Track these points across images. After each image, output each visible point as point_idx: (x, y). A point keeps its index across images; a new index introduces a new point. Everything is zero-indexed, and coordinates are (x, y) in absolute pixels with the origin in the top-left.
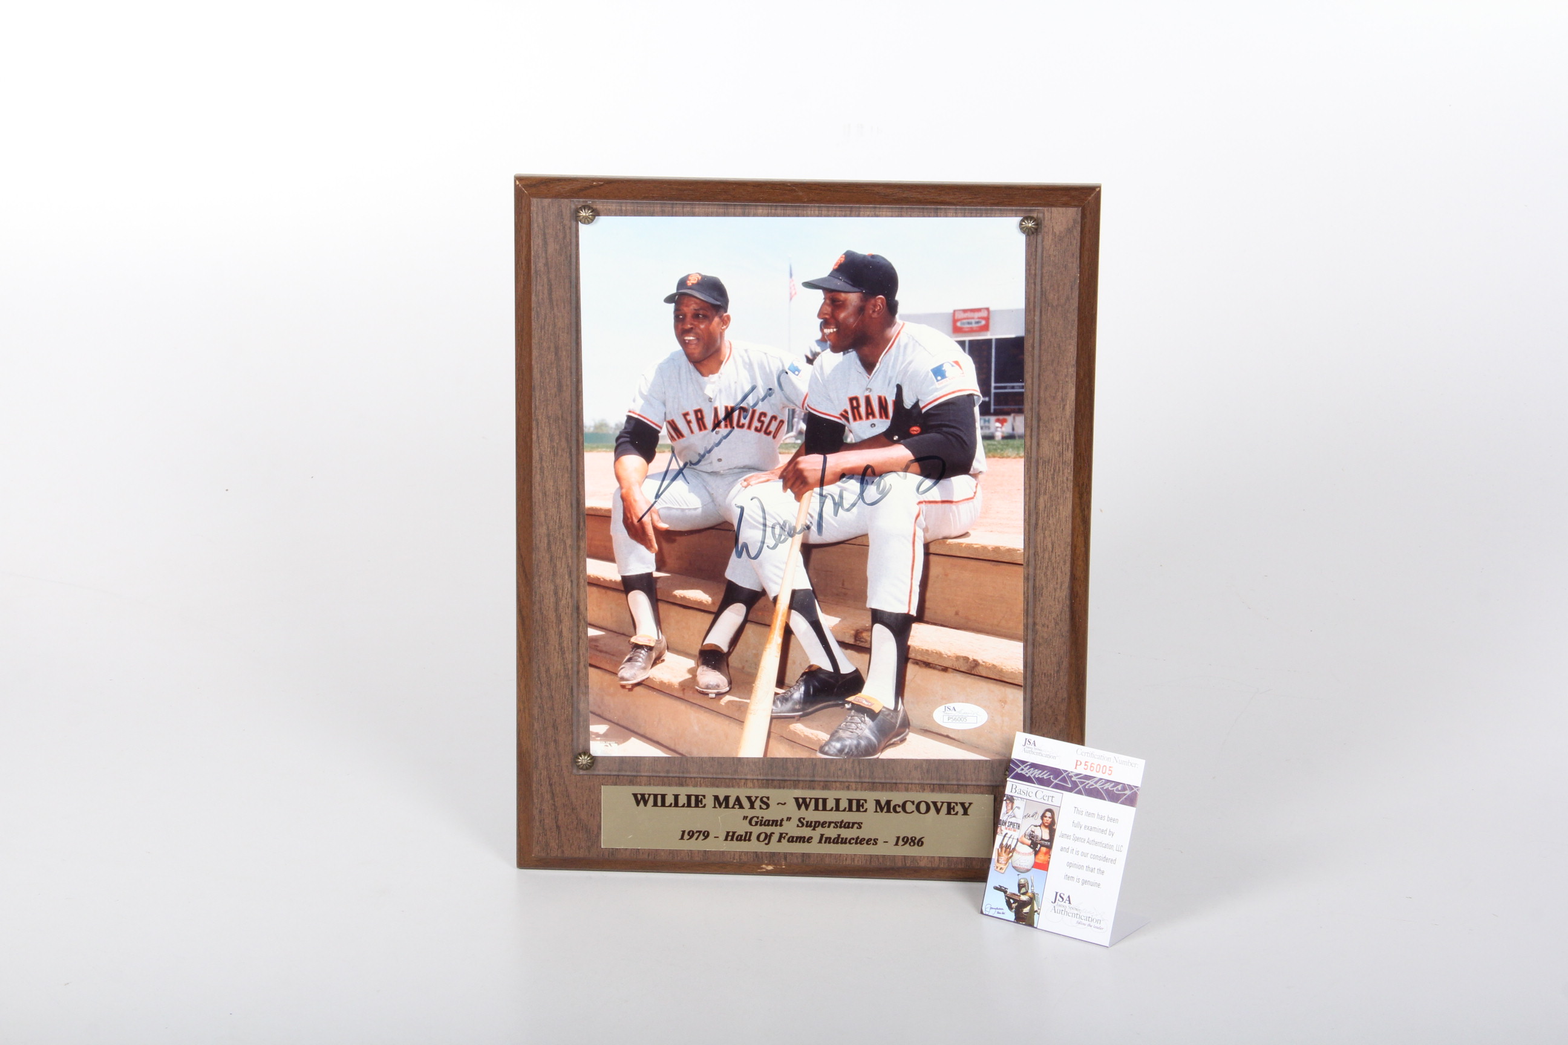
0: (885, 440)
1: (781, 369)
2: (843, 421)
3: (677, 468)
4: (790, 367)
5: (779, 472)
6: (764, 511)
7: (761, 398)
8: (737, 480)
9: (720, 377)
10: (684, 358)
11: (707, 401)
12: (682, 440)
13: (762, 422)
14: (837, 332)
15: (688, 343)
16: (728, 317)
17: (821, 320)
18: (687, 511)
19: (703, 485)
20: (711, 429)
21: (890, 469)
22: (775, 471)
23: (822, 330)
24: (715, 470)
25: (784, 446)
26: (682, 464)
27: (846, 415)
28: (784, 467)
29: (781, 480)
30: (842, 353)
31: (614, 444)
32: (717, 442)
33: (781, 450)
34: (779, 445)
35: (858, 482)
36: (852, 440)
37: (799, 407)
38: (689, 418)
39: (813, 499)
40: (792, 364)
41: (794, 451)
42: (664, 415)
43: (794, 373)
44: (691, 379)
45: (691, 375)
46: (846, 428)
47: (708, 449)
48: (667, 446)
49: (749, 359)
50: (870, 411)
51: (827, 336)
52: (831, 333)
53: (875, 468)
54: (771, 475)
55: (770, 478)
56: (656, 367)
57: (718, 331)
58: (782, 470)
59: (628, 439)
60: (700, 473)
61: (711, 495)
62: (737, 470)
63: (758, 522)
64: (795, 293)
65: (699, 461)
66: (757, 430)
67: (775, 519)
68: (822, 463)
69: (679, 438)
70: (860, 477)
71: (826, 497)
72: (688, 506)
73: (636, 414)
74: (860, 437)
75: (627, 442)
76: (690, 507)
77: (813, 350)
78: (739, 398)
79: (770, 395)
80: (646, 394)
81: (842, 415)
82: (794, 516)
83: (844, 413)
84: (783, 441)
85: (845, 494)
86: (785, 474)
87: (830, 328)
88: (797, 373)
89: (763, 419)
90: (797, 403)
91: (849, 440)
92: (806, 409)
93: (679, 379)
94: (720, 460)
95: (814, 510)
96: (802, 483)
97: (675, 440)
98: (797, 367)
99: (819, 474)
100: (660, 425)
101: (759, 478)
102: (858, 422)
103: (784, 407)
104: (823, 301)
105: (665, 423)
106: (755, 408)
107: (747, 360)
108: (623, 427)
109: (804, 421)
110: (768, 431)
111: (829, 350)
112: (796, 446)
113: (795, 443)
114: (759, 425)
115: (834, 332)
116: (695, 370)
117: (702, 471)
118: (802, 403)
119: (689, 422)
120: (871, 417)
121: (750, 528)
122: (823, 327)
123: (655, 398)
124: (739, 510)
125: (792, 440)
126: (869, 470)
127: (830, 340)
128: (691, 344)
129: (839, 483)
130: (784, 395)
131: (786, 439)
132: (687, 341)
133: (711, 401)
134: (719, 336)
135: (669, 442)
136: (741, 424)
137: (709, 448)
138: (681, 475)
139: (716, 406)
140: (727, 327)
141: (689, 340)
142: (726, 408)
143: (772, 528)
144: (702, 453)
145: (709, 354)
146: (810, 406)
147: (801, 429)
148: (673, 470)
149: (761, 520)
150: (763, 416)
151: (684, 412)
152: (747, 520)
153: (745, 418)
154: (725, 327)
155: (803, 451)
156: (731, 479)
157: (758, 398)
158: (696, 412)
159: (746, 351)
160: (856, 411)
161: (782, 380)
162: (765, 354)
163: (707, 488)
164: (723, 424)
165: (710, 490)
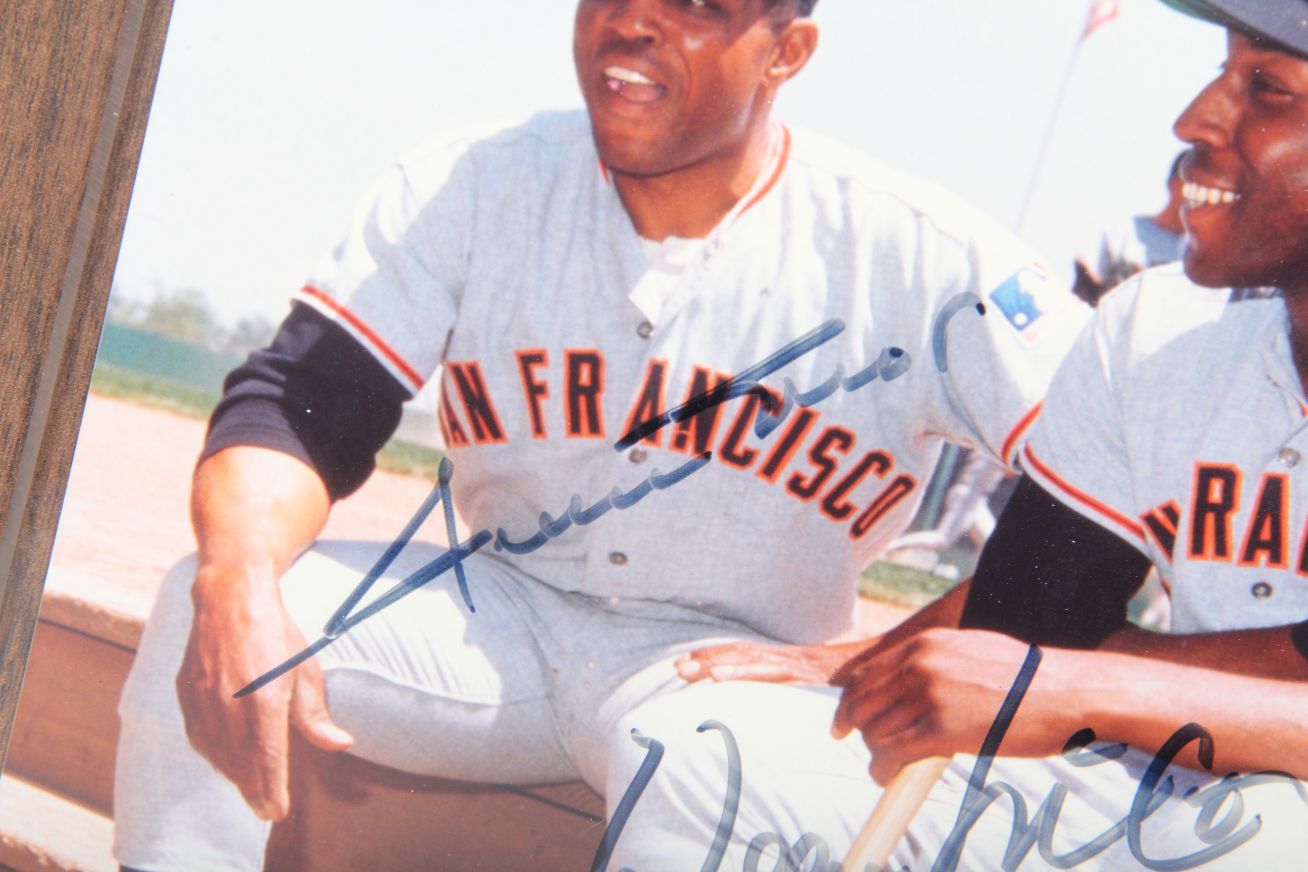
0: (1288, 651)
1: (963, 287)
2: (1148, 545)
3: (444, 543)
4: (1000, 289)
5: (837, 662)
6: (736, 780)
7: (849, 373)
8: (665, 645)
9: (706, 256)
10: (586, 146)
11: (633, 329)
12: (490, 447)
13: (828, 466)
14: (1236, 207)
15: (617, 93)
16: (810, 37)
17: (1183, 146)
18: (438, 706)
19: (530, 631)
20: (617, 438)
21: (1273, 762)
22: (824, 653)
23: (1174, 183)
24: (588, 588)
25: (884, 573)
26: (464, 535)
27: (1169, 526)
28: (862, 649)
29: (839, 691)
30: (1227, 292)
31: (217, 395)
32: (627, 488)
33: (870, 586)
34: (865, 566)
35: (1133, 775)
36: (1160, 620)
37: (989, 448)
38: (539, 374)
39: (938, 791)
40: (1013, 283)
41: (919, 601)
42: (442, 339)
43: (1009, 316)
44: (591, 233)
45: (594, 219)
46: (1153, 572)
47: (584, 509)
48: (426, 454)
49: (847, 219)
50: (1266, 535)
51: (1190, 212)
52: (1207, 204)
53: (1217, 744)
54: (805, 664)
55: (796, 673)
56: (462, 148)
57: (752, 80)
58: (851, 655)
59: (277, 391)
60: (529, 584)
61: (547, 672)
62: (675, 612)
63: (703, 814)
64: (1113, 14)
65: (535, 542)
66: (795, 485)
67: (771, 819)
68: (1018, 670)
69: (480, 436)
70: (1150, 760)
71: (992, 795)
72: (446, 687)
73: (332, 305)
74: (1195, 619)
75: (270, 398)
76: (455, 695)
77: (1116, 251)
78: (764, 351)
79: (889, 375)
80: (391, 238)
81: (1150, 520)
82: (847, 828)
83: (1161, 516)
84: (890, 553)
85: (1071, 805)
86: (857, 672)
87: (1209, 186)
88: (1021, 318)
89: (832, 452)
90: (988, 432)
91: (1148, 619)
92: (1016, 462)
93: (544, 220)
94: (618, 558)
95: (933, 827)
96: (915, 722)
97: (464, 440)
98: (1029, 298)
99: (993, 708)
100: (418, 370)
101: (753, 661)
102: (1207, 564)
103: (927, 433)
104: (1215, 73)
105: (439, 370)
106: (813, 408)
107: (836, 221)
108: (268, 342)
109: (993, 501)
110: (840, 503)
111: (1177, 267)
112: (933, 585)
113: (931, 574)
114: (810, 471)
115: (1221, 204)
116: (617, 202)
117: (540, 582)
118: (1005, 434)
119: (535, 391)
120: (1263, 557)
121: (667, 828)
122: (1181, 175)
123: (426, 269)
124: (642, 753)
125: (926, 562)
126: (1194, 746)
127: (1194, 230)
128: (628, 102)
129: (1059, 761)
130: (945, 391)
131: (902, 548)
132: (614, 86)
133: (645, 337)
134: (750, 98)
135: (436, 440)
136: (739, 450)
137: (589, 502)
138: (451, 572)
139: (659, 357)
140: (791, 75)
141: (626, 86)
142: (700, 376)
143: (751, 846)
144: (556, 514)
145: (691, 158)
146: (1036, 455)
147: (974, 526)
148: (425, 547)
149: (717, 811)
150: (836, 443)
151: (529, 347)
152: (661, 795)
153: (762, 433)
154: (783, 69)
155: (957, 611)
156: (641, 637)
157: (839, 370)
158: (575, 360)
159: (843, 184)
160: (1210, 519)
161: (953, 328)
162: (918, 214)
163: (542, 645)
164: (669, 431)
165: (549, 653)
